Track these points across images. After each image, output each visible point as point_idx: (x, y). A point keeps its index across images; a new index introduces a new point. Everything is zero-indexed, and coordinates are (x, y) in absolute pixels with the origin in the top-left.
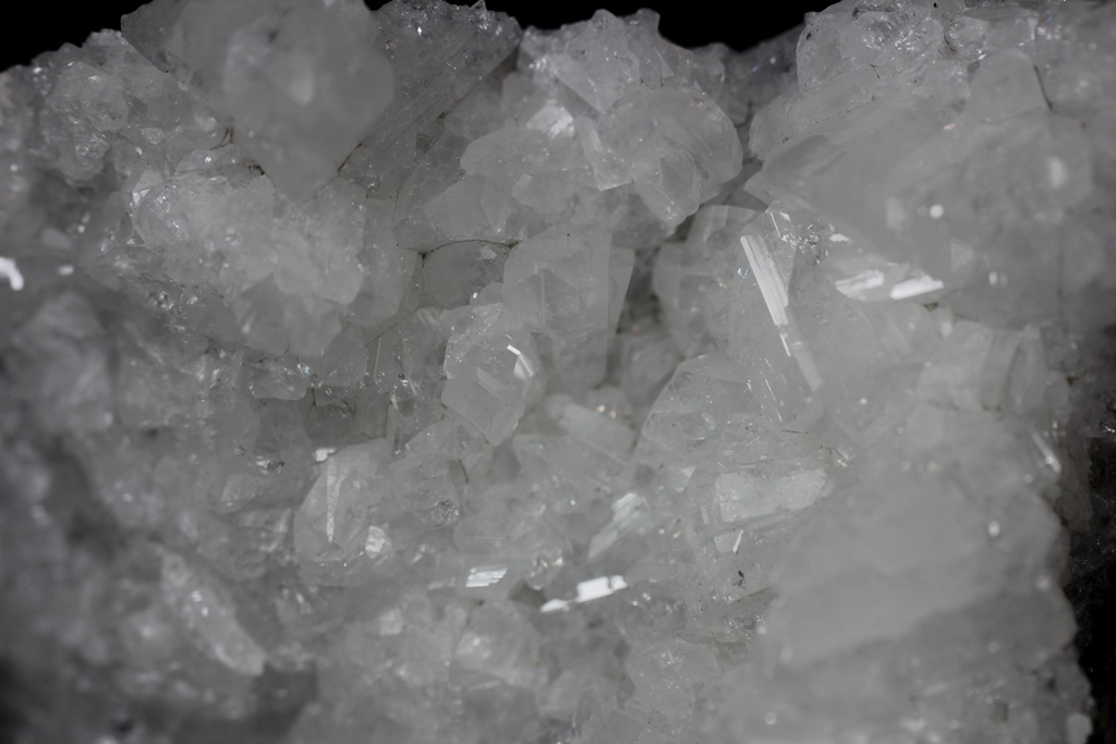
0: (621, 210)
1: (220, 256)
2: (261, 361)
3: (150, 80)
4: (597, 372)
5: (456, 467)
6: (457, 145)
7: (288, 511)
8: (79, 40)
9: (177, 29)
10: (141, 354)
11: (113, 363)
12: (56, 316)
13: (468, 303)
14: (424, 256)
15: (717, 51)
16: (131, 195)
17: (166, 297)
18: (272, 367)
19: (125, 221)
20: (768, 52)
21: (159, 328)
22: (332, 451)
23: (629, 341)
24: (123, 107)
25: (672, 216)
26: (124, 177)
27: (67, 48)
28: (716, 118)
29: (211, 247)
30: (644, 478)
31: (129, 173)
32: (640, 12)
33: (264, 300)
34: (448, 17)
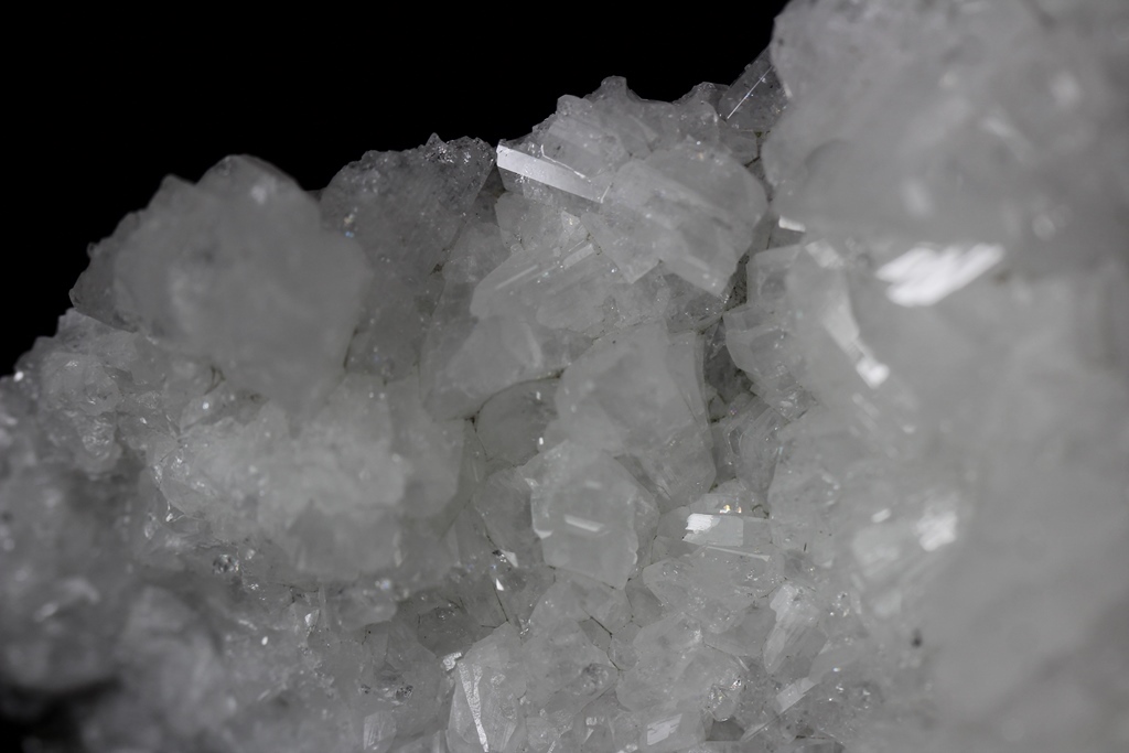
0: (664, 296)
1: (252, 501)
2: (340, 592)
3: (123, 346)
5: (590, 626)
6: (464, 292)
7: (439, 732)
8: (51, 330)
9: (118, 286)
10: (232, 626)
11: (217, 643)
12: (148, 616)
13: (537, 452)
14: (473, 420)
15: (703, 90)
16: (154, 470)
17: (229, 560)
18: (353, 594)
19: (158, 496)
20: (754, 73)
21: (237, 593)
22: (459, 655)
23: (727, 426)
24: (109, 382)
25: (714, 282)
26: (143, 453)
27: (41, 342)
29: (239, 495)
30: (796, 565)
31: (144, 447)
32: (604, 83)
33: (310, 530)
34: (403, 164)
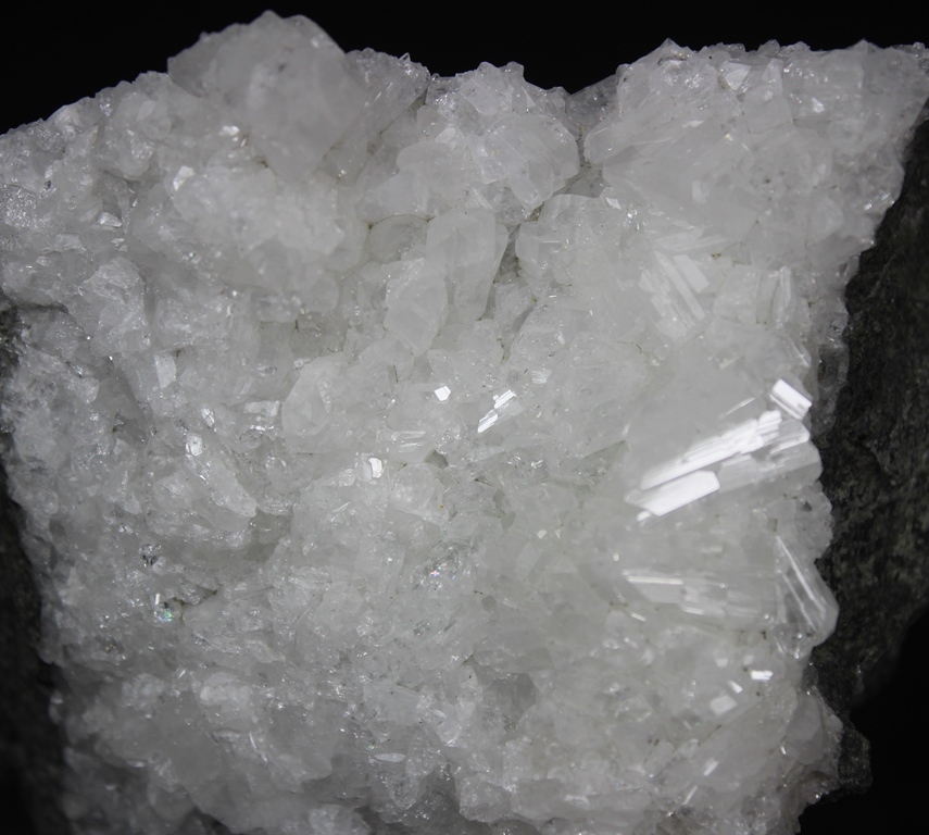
0: (498, 198)
1: (242, 221)
2: (265, 296)
3: (187, 104)
4: (481, 309)
5: (393, 371)
6: (392, 152)
7: (277, 402)
8: (131, 79)
9: (214, 64)
10: (175, 296)
13: (399, 259)
14: (370, 227)
15: (559, 91)
16: (172, 183)
17: (194, 255)
18: (273, 300)
19: (167, 202)
20: (591, 92)
21: (189, 277)
22: (308, 360)
23: (501, 288)
24: (168, 122)
25: (532, 201)
26: (165, 172)
27: (123, 84)
28: (563, 135)
29: (235, 215)
30: (514, 380)
31: (168, 169)
32: (510, 64)
33: (273, 251)
34: (387, 64)
